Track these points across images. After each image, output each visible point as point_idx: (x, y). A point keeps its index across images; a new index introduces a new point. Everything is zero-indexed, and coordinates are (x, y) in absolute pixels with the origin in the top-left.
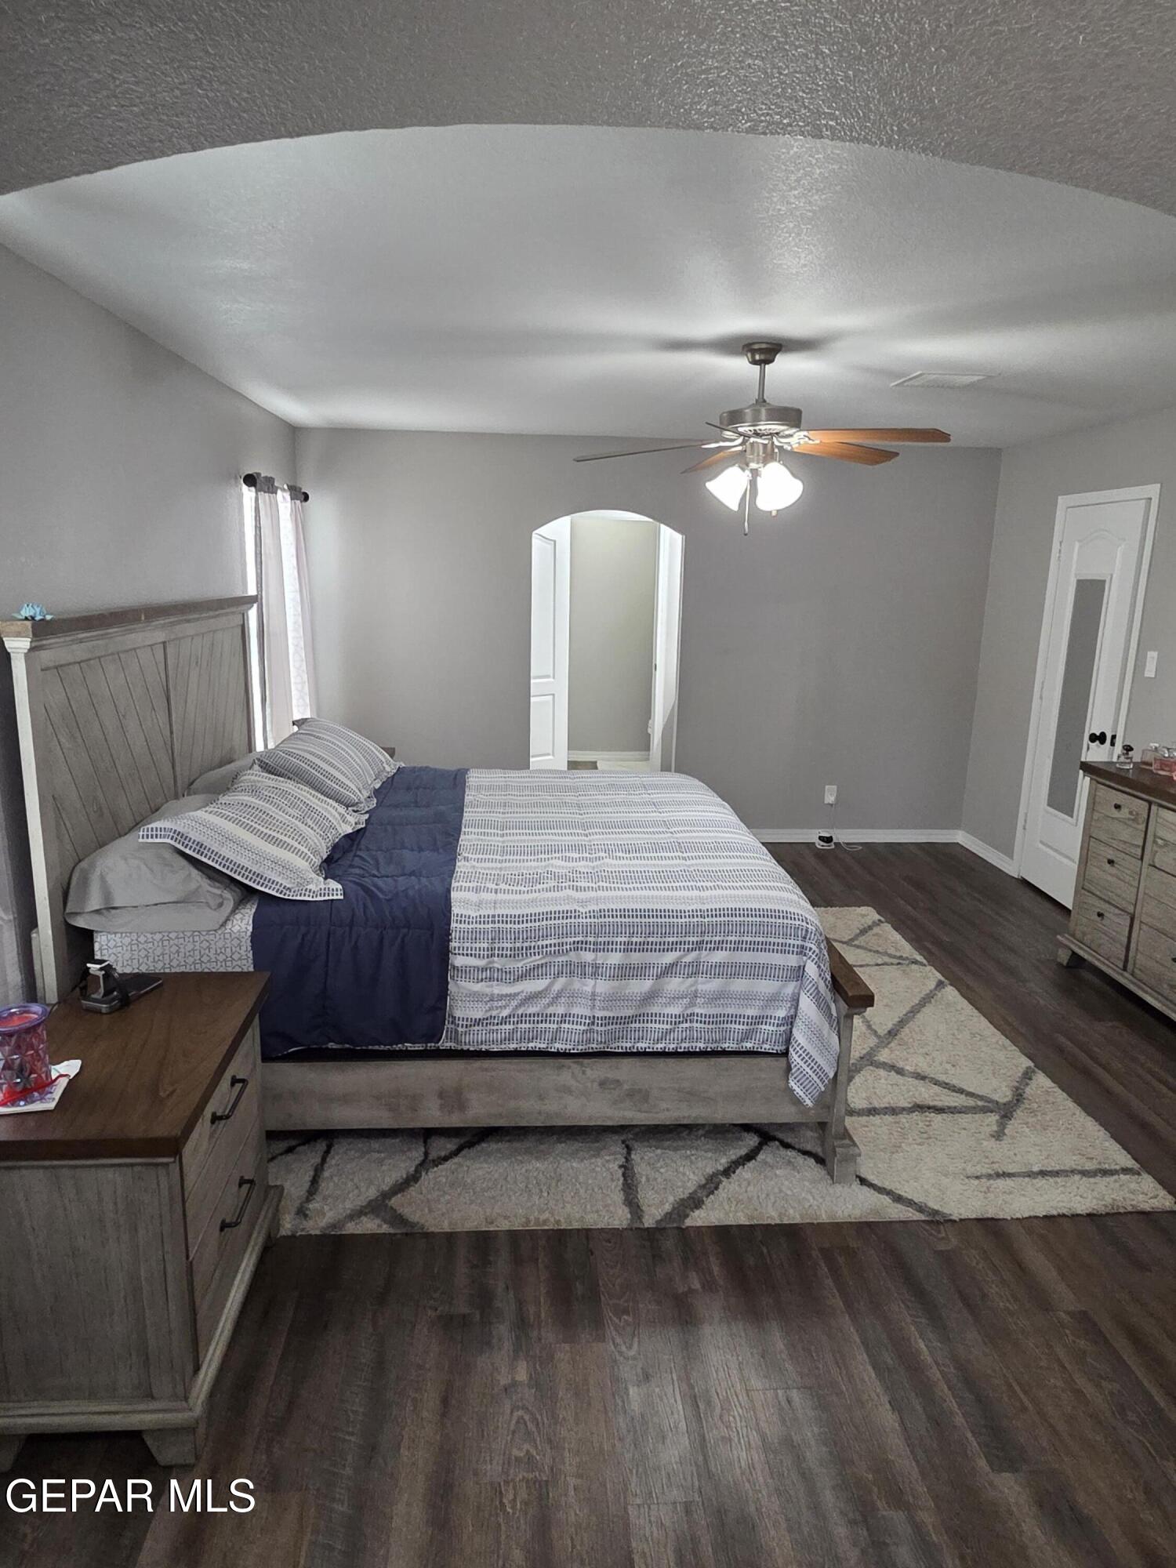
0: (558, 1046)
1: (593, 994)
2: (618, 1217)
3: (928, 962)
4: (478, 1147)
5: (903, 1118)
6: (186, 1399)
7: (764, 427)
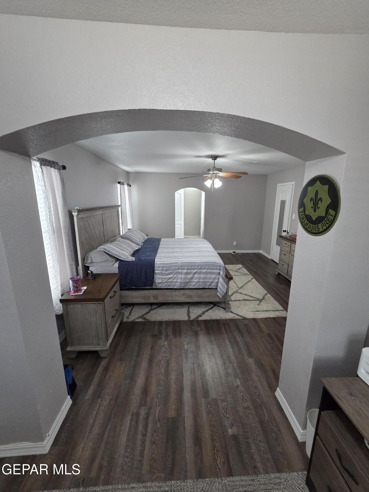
0: (175, 287)
1: (181, 278)
2: (186, 318)
3: (251, 274)
4: (161, 307)
5: (241, 302)
6: (106, 345)
7: (215, 172)
